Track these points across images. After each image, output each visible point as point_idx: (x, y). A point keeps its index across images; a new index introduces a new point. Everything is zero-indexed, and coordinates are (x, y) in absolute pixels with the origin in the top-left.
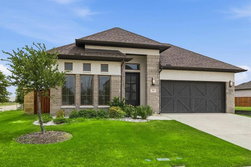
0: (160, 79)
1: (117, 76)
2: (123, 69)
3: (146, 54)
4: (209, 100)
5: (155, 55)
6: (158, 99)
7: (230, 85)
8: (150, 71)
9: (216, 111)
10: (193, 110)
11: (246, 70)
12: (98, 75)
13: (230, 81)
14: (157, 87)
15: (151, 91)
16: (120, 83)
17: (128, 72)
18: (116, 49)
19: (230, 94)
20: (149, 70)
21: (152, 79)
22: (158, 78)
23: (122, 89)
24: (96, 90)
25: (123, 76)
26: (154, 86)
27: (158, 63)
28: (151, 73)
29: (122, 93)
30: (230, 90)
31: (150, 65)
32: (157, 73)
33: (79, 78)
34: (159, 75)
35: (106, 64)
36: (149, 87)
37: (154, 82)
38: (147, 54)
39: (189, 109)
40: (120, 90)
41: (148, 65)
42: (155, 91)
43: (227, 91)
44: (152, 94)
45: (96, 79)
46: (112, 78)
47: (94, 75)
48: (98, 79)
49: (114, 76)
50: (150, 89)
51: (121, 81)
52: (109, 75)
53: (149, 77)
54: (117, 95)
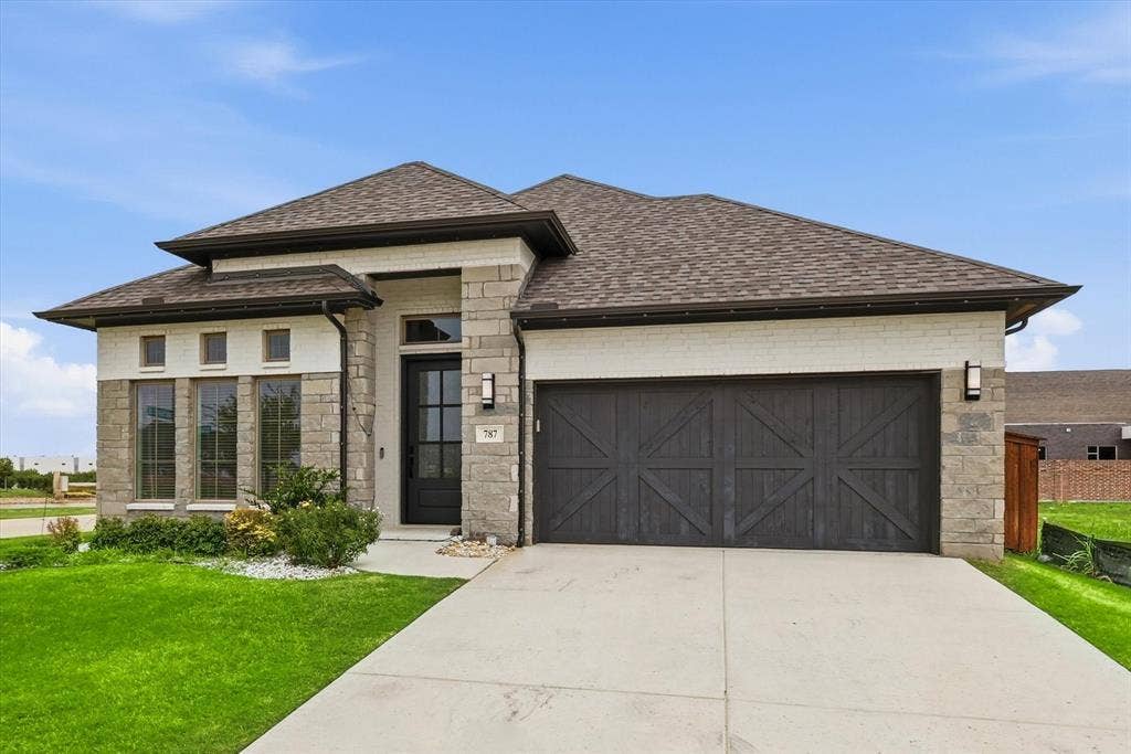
1: (326, 376)
3: (453, 265)
4: (835, 478)
5: (495, 262)
6: (511, 474)
7: (967, 389)
8: (475, 343)
9: (879, 542)
10: (729, 530)
11: (1075, 289)
12: (253, 377)
13: (967, 362)
14: (507, 418)
15: (481, 437)
16: (337, 408)
18: (326, 262)
19: (971, 441)
20: (470, 338)
21: (482, 380)
22: (511, 372)
23: (349, 429)
24: (245, 439)
25: (355, 375)
26: (492, 412)
27: (514, 303)
28: (478, 352)
29: (350, 448)
30: (965, 420)
31: (473, 315)
32: (507, 352)
33: (186, 392)
34: (516, 360)
35: (282, 326)
36: (470, 417)
37: (486, 391)
38: (459, 265)
39: (702, 524)
40: (336, 438)
41: (465, 316)
42: (499, 438)
43: (948, 424)
44: (485, 453)
45: (243, 391)
47: (236, 378)
48: (253, 394)
49: (311, 376)
50: (473, 428)
51: (342, 399)
52: (292, 372)
53: (471, 373)
54: (324, 457)
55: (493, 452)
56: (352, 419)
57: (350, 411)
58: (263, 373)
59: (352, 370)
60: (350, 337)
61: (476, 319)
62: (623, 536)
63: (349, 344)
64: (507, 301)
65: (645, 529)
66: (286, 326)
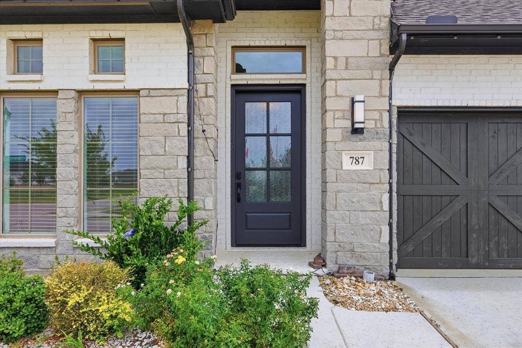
0: (396, 102)
1: (169, 93)
2: (203, 57)
6: (381, 202)
8: (341, 63)
14: (377, 144)
15: (347, 165)
16: (184, 129)
17: (250, 82)
20: (335, 58)
21: (353, 102)
22: (381, 96)
23: (197, 153)
24: (67, 164)
25: (203, 95)
26: (360, 136)
27: (385, 23)
28: (345, 74)
29: (197, 174)
31: (339, 35)
32: (377, 74)
34: (386, 83)
35: (115, 35)
36: (335, 142)
37: (359, 116)
40: (183, 163)
41: (329, 35)
42: (367, 165)
44: (352, 181)
45: (65, 108)
46: (146, 106)
47: (55, 92)
48: (78, 111)
49: (152, 92)
50: (339, 153)
51: (189, 119)
52: (127, 88)
53: (337, 96)
54: (168, 184)
55: (362, 179)
56: (199, 143)
57: (197, 133)
58: (90, 87)
59: (200, 88)
60: (197, 52)
61: (341, 39)
62: (474, 260)
63: (196, 60)
64: (377, 21)
65: (494, 254)
66: (119, 35)
